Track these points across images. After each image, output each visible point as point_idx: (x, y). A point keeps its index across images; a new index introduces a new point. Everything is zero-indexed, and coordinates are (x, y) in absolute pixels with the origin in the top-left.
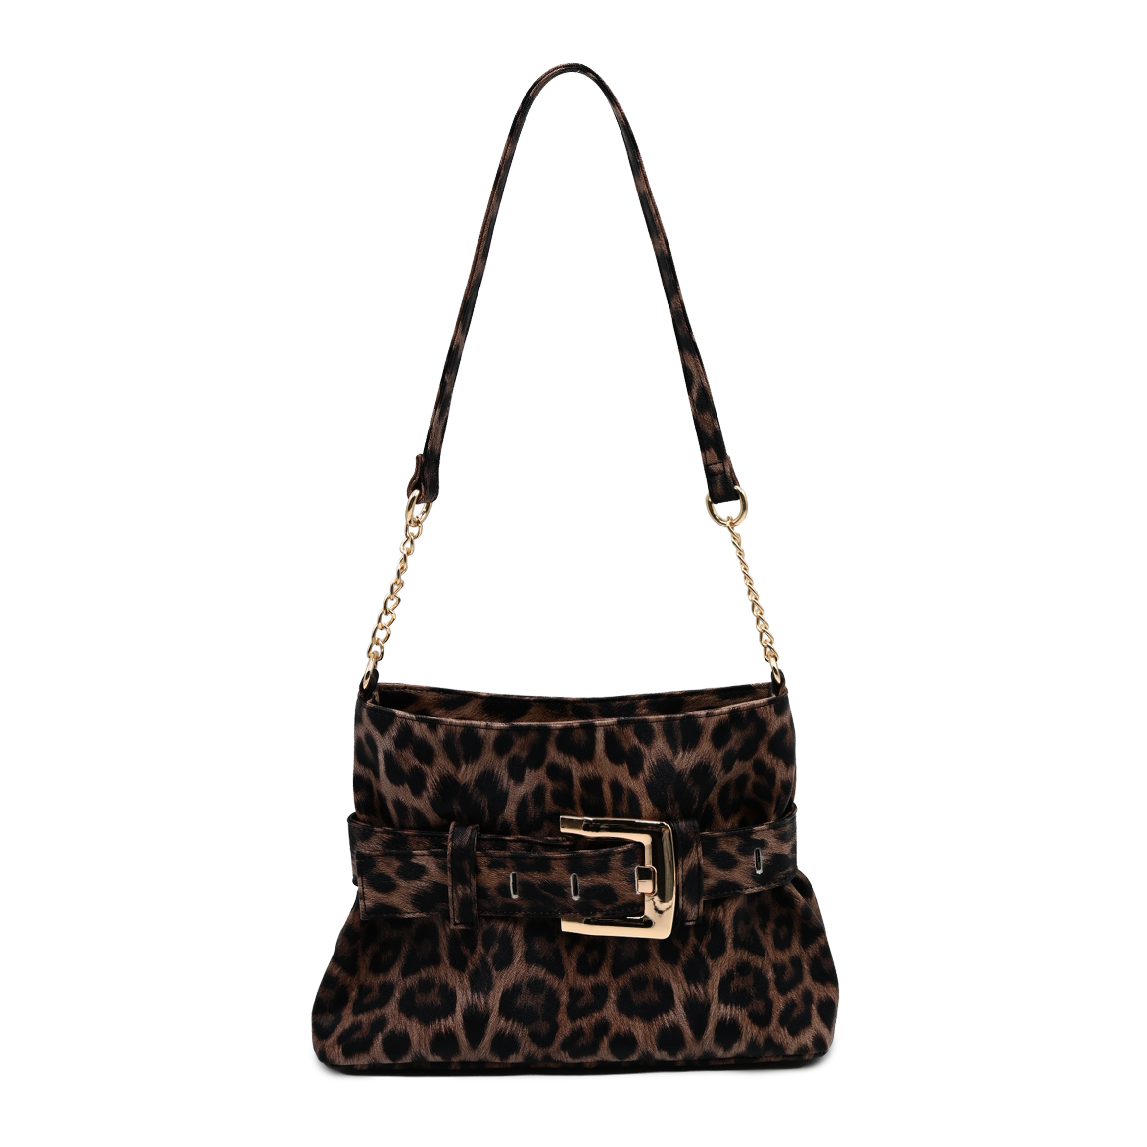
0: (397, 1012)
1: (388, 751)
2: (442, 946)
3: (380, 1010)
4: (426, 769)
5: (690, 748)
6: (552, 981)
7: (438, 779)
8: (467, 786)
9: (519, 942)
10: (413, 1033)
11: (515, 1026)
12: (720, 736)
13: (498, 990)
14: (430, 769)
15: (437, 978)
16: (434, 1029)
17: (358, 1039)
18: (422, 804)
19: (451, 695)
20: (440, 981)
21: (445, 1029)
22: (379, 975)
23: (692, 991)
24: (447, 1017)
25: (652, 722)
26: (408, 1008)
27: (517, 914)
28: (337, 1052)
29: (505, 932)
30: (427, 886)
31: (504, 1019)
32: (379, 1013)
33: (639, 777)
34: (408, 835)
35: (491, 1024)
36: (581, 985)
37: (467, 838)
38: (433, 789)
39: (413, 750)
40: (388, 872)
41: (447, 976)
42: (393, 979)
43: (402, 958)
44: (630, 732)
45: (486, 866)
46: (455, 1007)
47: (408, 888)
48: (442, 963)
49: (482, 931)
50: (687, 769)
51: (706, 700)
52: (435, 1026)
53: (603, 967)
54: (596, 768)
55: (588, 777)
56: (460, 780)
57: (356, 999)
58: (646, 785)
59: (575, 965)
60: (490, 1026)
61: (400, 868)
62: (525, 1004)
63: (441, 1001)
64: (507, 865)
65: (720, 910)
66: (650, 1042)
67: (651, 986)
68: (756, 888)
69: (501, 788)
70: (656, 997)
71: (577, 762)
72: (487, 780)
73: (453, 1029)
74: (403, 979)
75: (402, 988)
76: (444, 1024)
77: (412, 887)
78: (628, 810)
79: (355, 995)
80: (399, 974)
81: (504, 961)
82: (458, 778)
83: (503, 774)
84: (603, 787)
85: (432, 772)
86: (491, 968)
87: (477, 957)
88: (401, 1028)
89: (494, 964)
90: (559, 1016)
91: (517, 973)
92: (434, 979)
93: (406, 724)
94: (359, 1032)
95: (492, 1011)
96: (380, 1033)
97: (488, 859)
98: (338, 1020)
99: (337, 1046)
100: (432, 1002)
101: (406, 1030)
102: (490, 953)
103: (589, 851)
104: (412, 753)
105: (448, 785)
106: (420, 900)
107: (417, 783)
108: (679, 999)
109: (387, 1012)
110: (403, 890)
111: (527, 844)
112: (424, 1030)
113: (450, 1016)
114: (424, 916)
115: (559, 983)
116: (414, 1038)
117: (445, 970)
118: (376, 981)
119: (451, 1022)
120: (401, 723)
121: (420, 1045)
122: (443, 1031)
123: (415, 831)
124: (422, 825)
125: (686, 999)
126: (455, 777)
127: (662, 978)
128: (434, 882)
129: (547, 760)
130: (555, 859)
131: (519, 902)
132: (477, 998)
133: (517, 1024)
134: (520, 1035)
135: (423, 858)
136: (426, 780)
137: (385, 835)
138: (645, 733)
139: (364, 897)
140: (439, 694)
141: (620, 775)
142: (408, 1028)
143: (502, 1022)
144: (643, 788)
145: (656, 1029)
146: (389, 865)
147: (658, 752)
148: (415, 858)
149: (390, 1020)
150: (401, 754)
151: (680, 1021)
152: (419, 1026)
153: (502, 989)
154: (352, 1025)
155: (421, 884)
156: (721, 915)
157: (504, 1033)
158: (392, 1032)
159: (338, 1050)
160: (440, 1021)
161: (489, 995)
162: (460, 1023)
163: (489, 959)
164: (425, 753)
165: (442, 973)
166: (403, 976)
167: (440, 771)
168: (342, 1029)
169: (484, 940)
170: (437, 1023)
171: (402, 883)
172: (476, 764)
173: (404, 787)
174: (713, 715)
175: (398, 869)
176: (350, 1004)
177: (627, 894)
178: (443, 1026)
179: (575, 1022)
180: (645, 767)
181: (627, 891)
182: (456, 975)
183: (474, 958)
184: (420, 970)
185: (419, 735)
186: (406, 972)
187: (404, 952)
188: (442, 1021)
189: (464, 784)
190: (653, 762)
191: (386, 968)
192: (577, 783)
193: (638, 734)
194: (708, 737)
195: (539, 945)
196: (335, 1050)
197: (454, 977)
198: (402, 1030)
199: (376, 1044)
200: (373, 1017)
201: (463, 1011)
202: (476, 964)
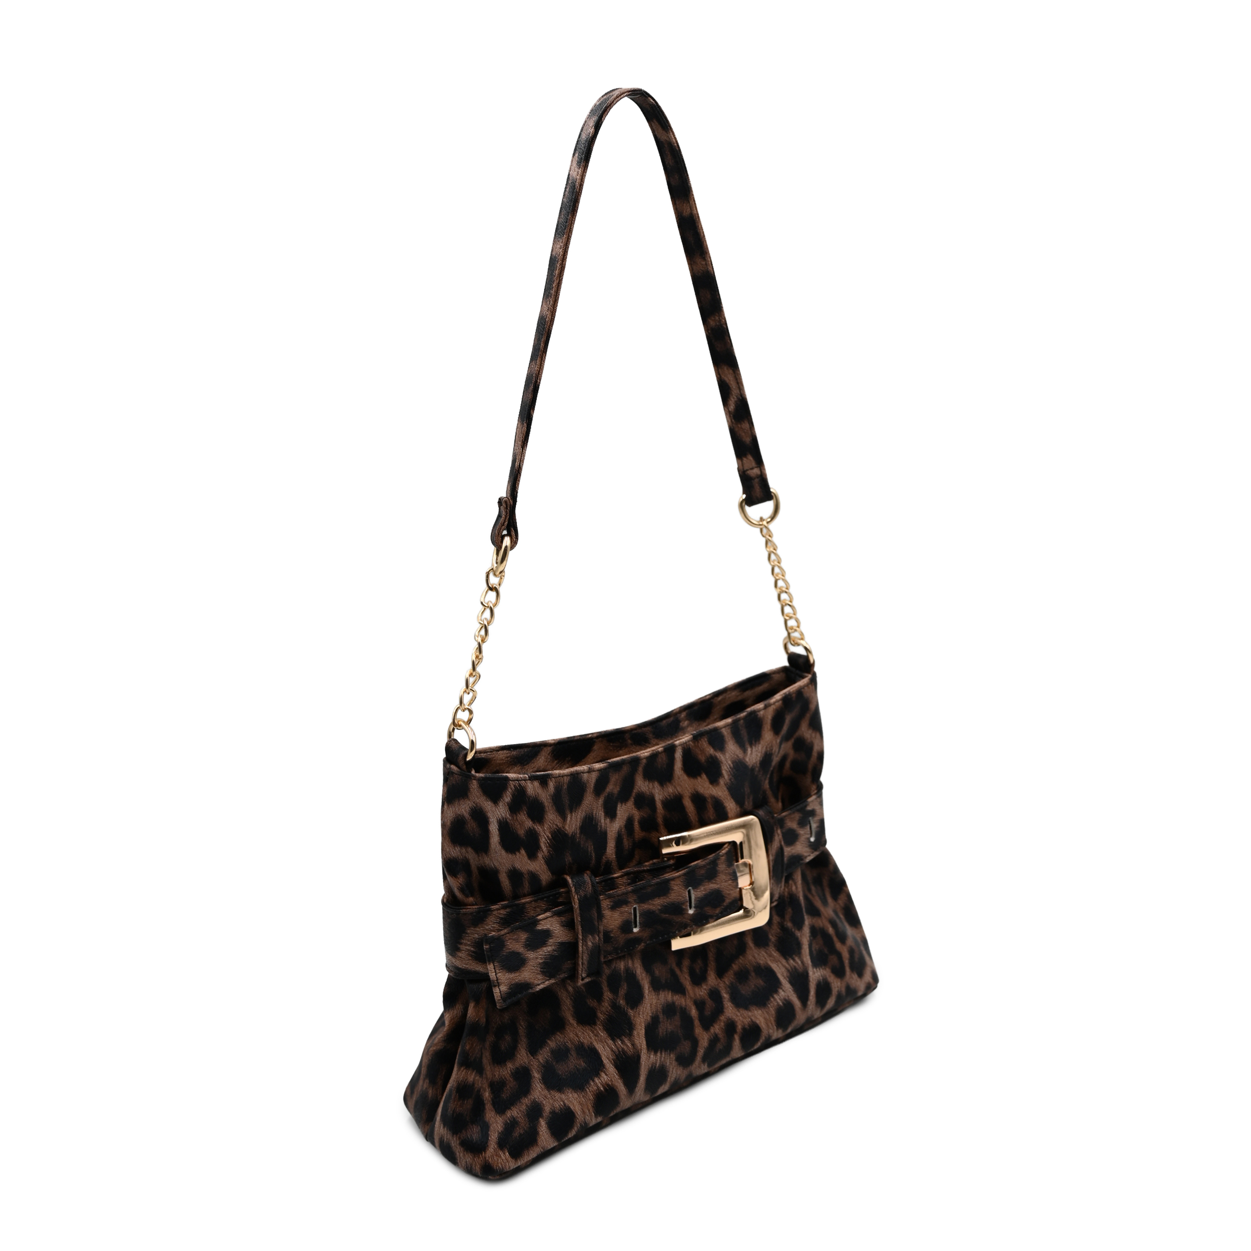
0: (546, 1091)
1: (503, 819)
2: (564, 1008)
3: (527, 1098)
4: (538, 828)
5: (756, 741)
6: (679, 1000)
7: (550, 835)
8: (574, 836)
9: (642, 975)
10: (573, 1104)
11: (663, 1056)
12: (777, 723)
13: (640, 1027)
14: (541, 828)
15: (567, 1042)
16: (592, 1091)
17: (521, 1135)
18: (538, 867)
19: (522, 750)
20: (572, 1043)
21: (603, 1086)
22: (506, 1065)
23: (791, 965)
24: (599, 1074)
25: (721, 728)
26: (553, 1082)
27: (638, 947)
28: (504, 1158)
29: (627, 970)
30: (553, 950)
31: (653, 1053)
32: (528, 1100)
33: (720, 782)
34: (524, 904)
35: (643, 1063)
36: (700, 995)
37: (590, 886)
38: (547, 847)
39: (526, 812)
40: (517, 949)
41: (578, 1037)
42: (523, 1062)
43: (522, 1039)
44: (704, 743)
45: (608, 909)
46: (602, 1061)
47: (537, 958)
48: (568, 1025)
49: (604, 977)
50: (756, 762)
51: (729, 698)
52: (592, 1088)
53: (709, 972)
54: (675, 787)
55: (668, 797)
56: (567, 832)
57: (492, 1099)
58: (728, 788)
59: (689, 978)
60: (643, 1066)
61: (527, 939)
62: (666, 1031)
63: (584, 1062)
64: (630, 900)
65: (791, 884)
66: (770, 1025)
67: (753, 974)
68: (812, 855)
69: (601, 829)
70: (761, 982)
71: (658, 786)
72: (589, 825)
73: (610, 1083)
74: (534, 1058)
75: (538, 1067)
76: (599, 1082)
77: (540, 955)
78: (714, 815)
79: (489, 1096)
80: (527, 1055)
81: (636, 998)
82: (566, 830)
83: (600, 814)
84: (684, 802)
85: (544, 830)
86: (626, 1009)
87: (606, 1004)
88: (559, 1105)
89: (627, 1003)
90: (696, 1031)
91: (651, 1004)
92: (565, 1044)
93: (520, 785)
94: (518, 1128)
95: (641, 1050)
96: (541, 1119)
97: (610, 900)
98: (485, 1128)
99: (501, 1153)
100: (576, 1067)
101: (565, 1104)
102: (620, 995)
103: (699, 861)
104: (526, 815)
105: (559, 838)
106: (549, 968)
107: (531, 845)
108: (783, 976)
109: (536, 1096)
110: (533, 962)
111: (632, 875)
112: (583, 1096)
113: (602, 1071)
114: (553, 981)
115: (685, 1000)
116: (576, 1108)
117: (574, 1031)
118: (506, 1071)
119: (605, 1077)
120: (514, 786)
121: (584, 1112)
122: (602, 1089)
123: (530, 897)
124: (537, 888)
125: (788, 974)
126: (563, 829)
127: (760, 963)
128: (559, 943)
129: (634, 791)
130: (673, 879)
131: (641, 934)
132: (622, 1043)
133: (665, 1054)
134: (668, 1063)
135: (549, 922)
136: (539, 840)
137: (502, 912)
138: (717, 740)
139: (498, 983)
140: (510, 752)
141: (700, 786)
142: (566, 1101)
143: (652, 1056)
144: (725, 791)
145: (772, 1011)
146: (517, 940)
147: (731, 754)
148: (540, 924)
149: (544, 1102)
150: (517, 819)
151: (789, 995)
152: (576, 1094)
153: (643, 1025)
154: (505, 1125)
155: (548, 949)
156: (794, 888)
157: (655, 1067)
158: (553, 1112)
159: (505, 1156)
160: (593, 1081)
161: (634, 1036)
162: (615, 1074)
163: (621, 1002)
164: (537, 812)
165: (572, 1035)
166: (532, 1056)
167: (550, 826)
168: (497, 1133)
169: (609, 985)
170: (592, 1084)
171: (531, 955)
172: (578, 811)
173: (520, 853)
174: (770, 705)
175: (525, 942)
176: (489, 1106)
177: (732, 892)
178: (599, 1085)
179: (710, 1031)
180: (724, 772)
181: (732, 890)
182: (588, 1031)
183: (603, 1007)
184: (546, 1042)
185: (532, 794)
186: (533, 1051)
187: (522, 1031)
188: (597, 1080)
189: (572, 834)
190: (729, 765)
191: (511, 1054)
192: (659, 805)
193: (712, 743)
194: (769, 727)
195: (659, 971)
196: (501, 1157)
197: (586, 1034)
198: (561, 1107)
199: (542, 1131)
200: (524, 1107)
201: (613, 1061)
202: (607, 1012)
